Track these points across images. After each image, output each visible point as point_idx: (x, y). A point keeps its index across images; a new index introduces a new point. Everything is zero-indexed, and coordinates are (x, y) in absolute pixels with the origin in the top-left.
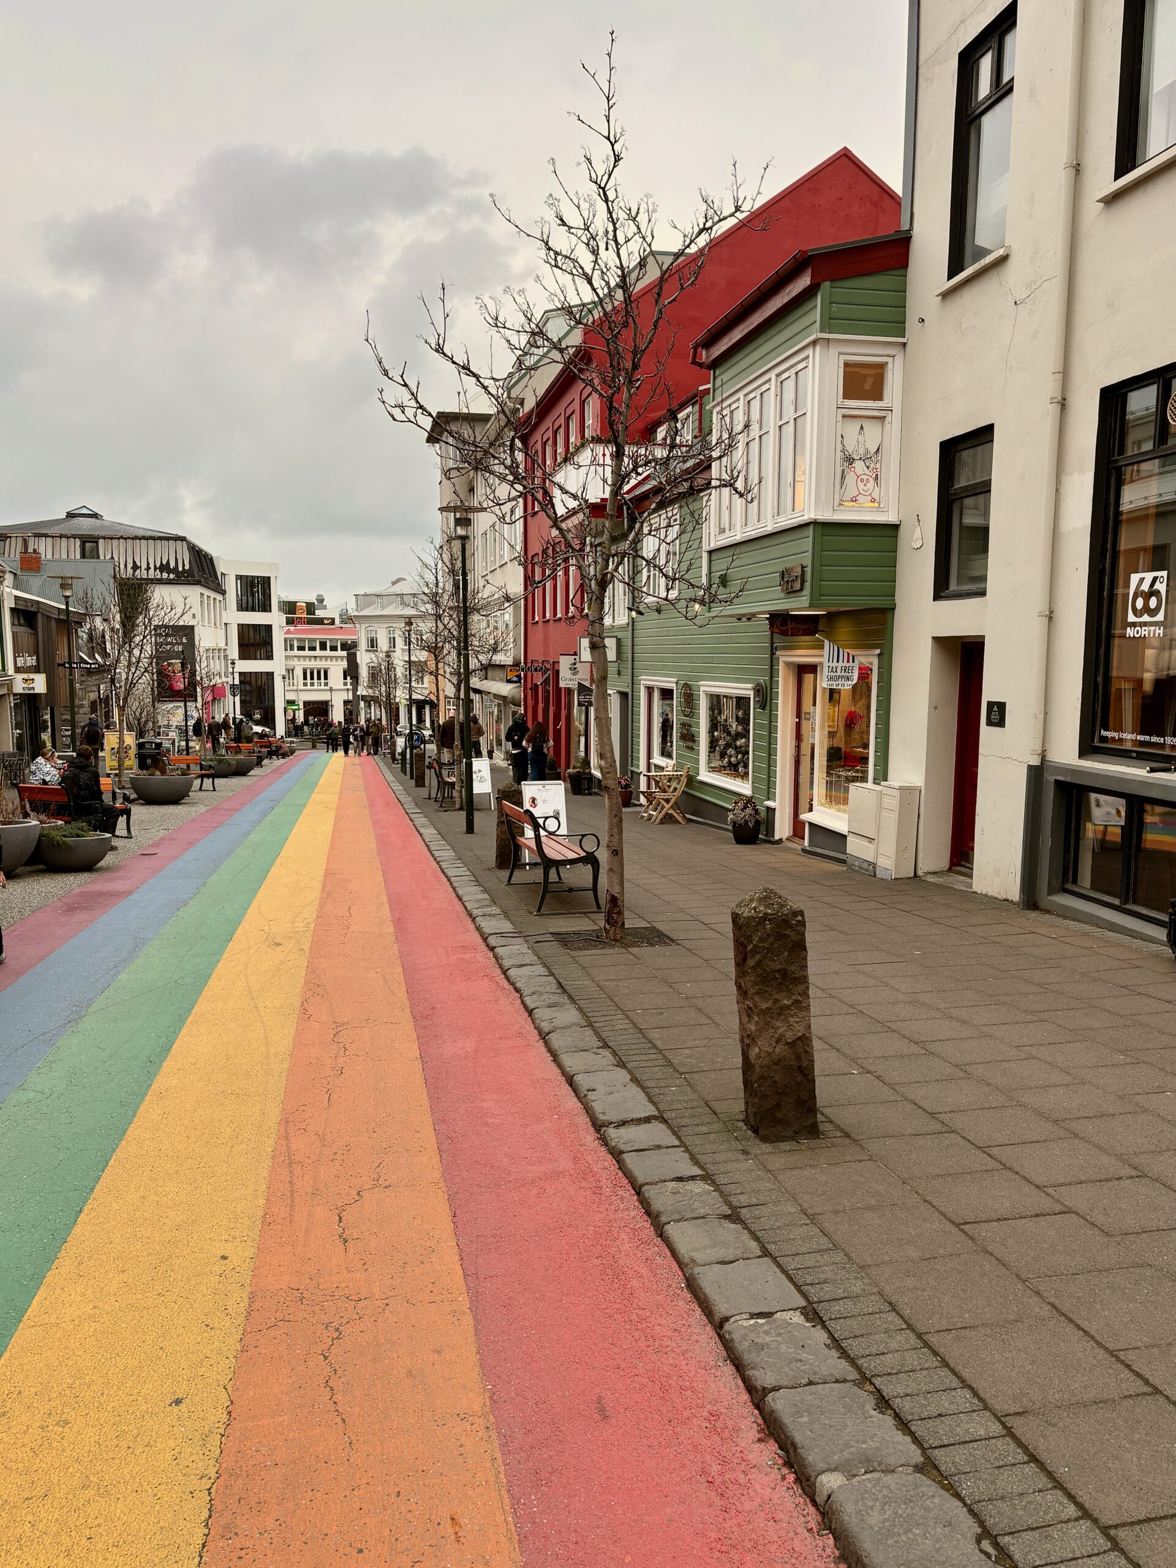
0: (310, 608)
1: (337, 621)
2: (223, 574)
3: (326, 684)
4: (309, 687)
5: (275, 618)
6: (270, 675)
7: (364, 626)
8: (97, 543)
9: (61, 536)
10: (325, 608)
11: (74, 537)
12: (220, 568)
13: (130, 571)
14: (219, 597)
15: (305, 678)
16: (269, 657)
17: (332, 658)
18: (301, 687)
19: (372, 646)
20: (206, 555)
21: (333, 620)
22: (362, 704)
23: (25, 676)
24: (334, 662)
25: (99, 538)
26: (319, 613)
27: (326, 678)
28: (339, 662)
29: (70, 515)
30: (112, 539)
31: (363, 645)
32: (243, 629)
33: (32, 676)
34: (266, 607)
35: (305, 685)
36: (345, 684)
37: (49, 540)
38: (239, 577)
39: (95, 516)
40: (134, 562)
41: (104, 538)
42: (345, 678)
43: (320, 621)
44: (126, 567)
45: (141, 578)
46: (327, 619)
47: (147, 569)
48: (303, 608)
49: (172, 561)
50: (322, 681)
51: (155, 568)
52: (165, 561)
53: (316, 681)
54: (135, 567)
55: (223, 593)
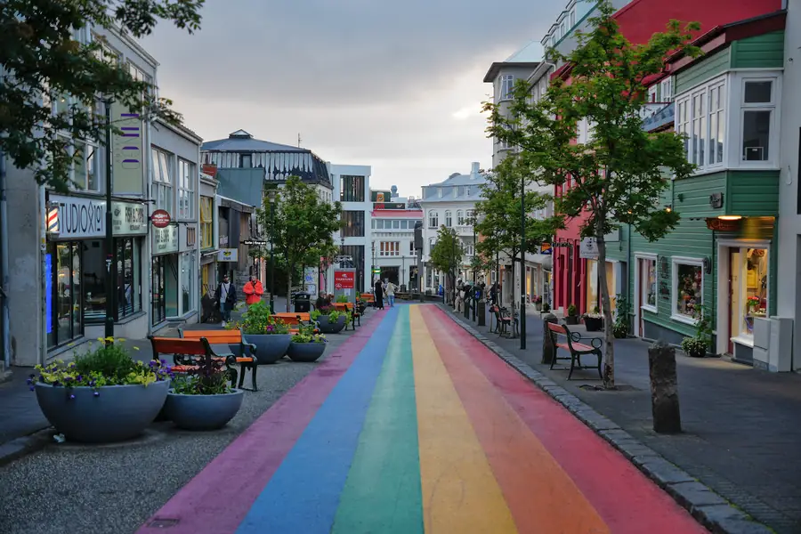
0: (387, 195)
1: (406, 206)
2: (332, 175)
3: (397, 254)
4: (385, 256)
5: (366, 206)
6: (362, 248)
7: (428, 210)
8: (251, 155)
9: (228, 152)
10: (397, 195)
11: (236, 152)
12: (331, 171)
13: (272, 175)
14: (330, 191)
15: (382, 249)
16: (361, 233)
17: (402, 234)
18: (379, 256)
19: (434, 225)
20: (322, 162)
21: (404, 205)
22: (425, 268)
23: (226, 250)
24: (404, 237)
25: (252, 152)
26: (394, 200)
27: (397, 249)
28: (408, 237)
29: (233, 137)
30: (261, 152)
31: (427, 223)
32: (345, 214)
33: (229, 250)
34: (360, 198)
35: (382, 254)
36: (412, 254)
37: (219, 154)
38: (342, 176)
39: (247, 137)
40: (275, 168)
41: (256, 152)
42: (411, 249)
43: (394, 206)
44: (269, 172)
45: (279, 180)
46: (399, 204)
47: (284, 172)
48: (380, 196)
49: (301, 167)
50: (395, 251)
51: (289, 172)
52: (296, 167)
53: (390, 251)
54: (276, 172)
55: (332, 188)
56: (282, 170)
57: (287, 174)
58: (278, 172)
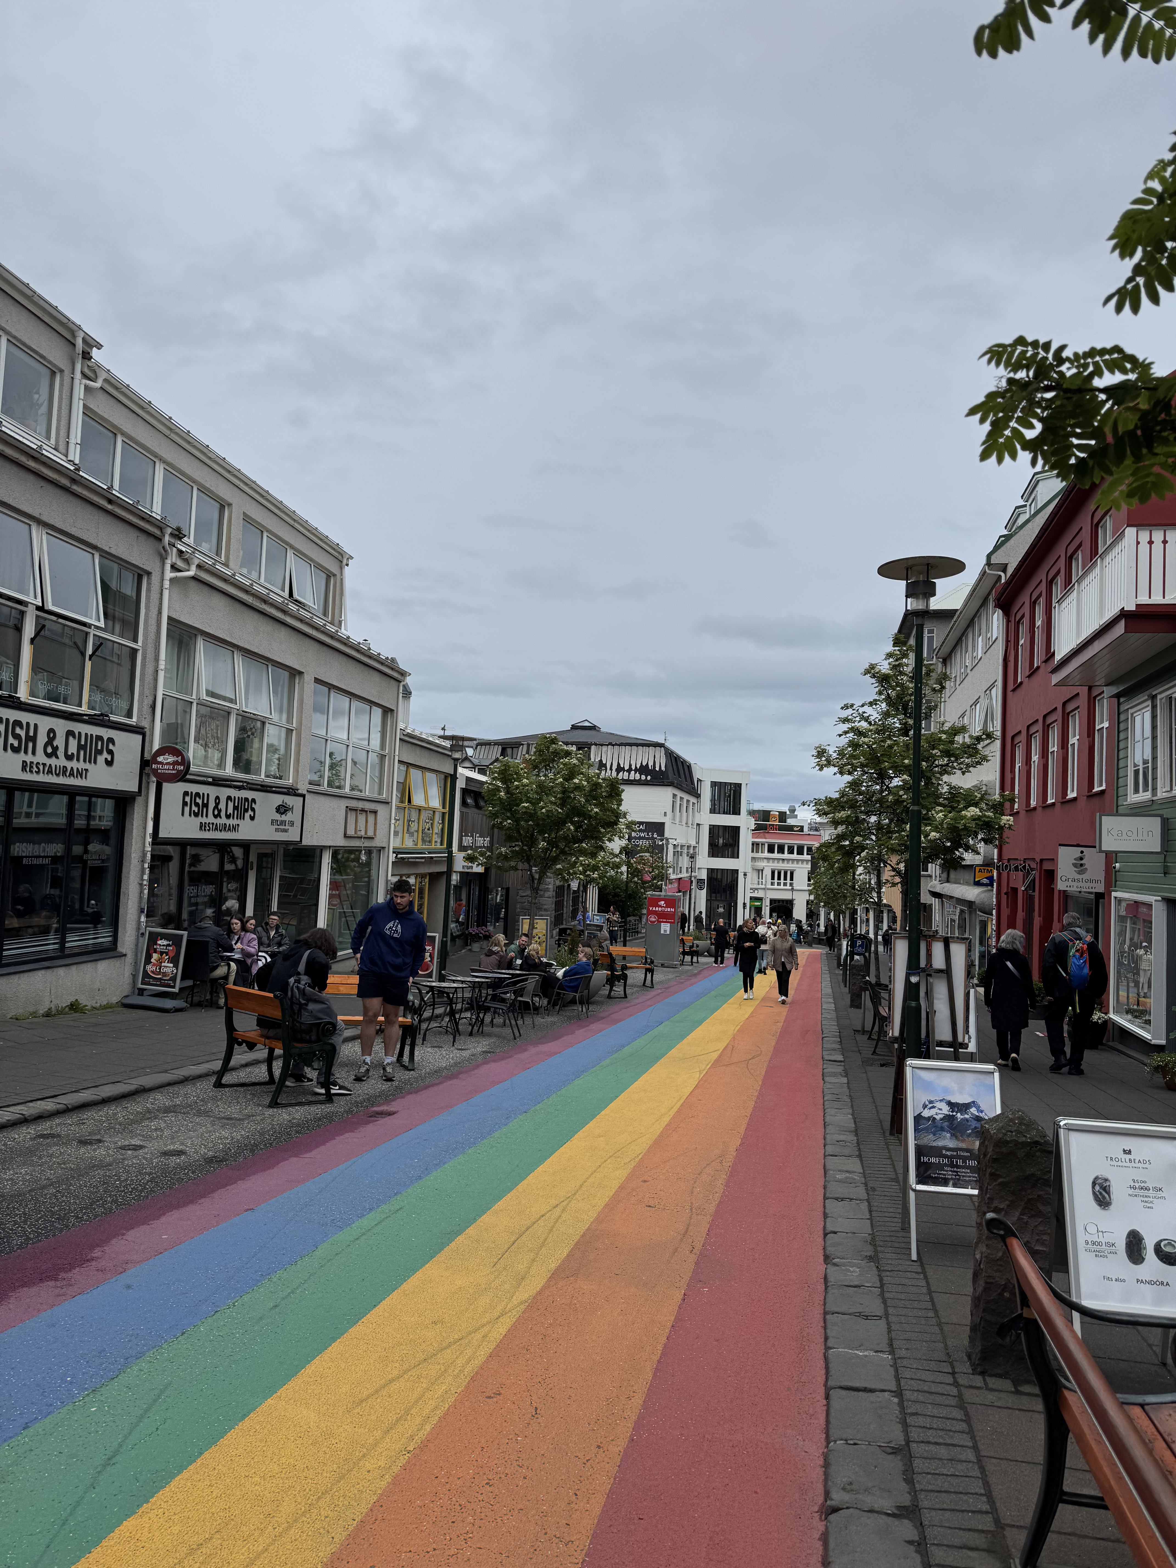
0: (782, 816)
1: (806, 829)
2: (699, 780)
3: (791, 884)
4: (776, 886)
5: (744, 822)
6: (735, 873)
8: (590, 748)
10: (795, 817)
12: (697, 774)
14: (693, 800)
15: (773, 878)
16: (735, 855)
17: (798, 861)
18: (769, 886)
20: (684, 761)
21: (801, 827)
24: (800, 865)
25: (593, 744)
26: (791, 822)
27: (792, 879)
28: (805, 865)
29: (575, 727)
30: (602, 745)
32: (714, 830)
34: (735, 810)
35: (773, 884)
36: (809, 885)
38: (713, 783)
39: (593, 728)
40: (619, 765)
41: (596, 745)
42: (809, 880)
43: (791, 828)
44: (611, 769)
45: (623, 779)
46: (797, 826)
47: (629, 771)
48: (774, 816)
49: (651, 764)
50: (788, 881)
51: (636, 770)
52: (644, 764)
53: (782, 881)
54: (620, 769)
55: (698, 796)
56: (627, 768)
57: (633, 772)
58: (623, 769)
